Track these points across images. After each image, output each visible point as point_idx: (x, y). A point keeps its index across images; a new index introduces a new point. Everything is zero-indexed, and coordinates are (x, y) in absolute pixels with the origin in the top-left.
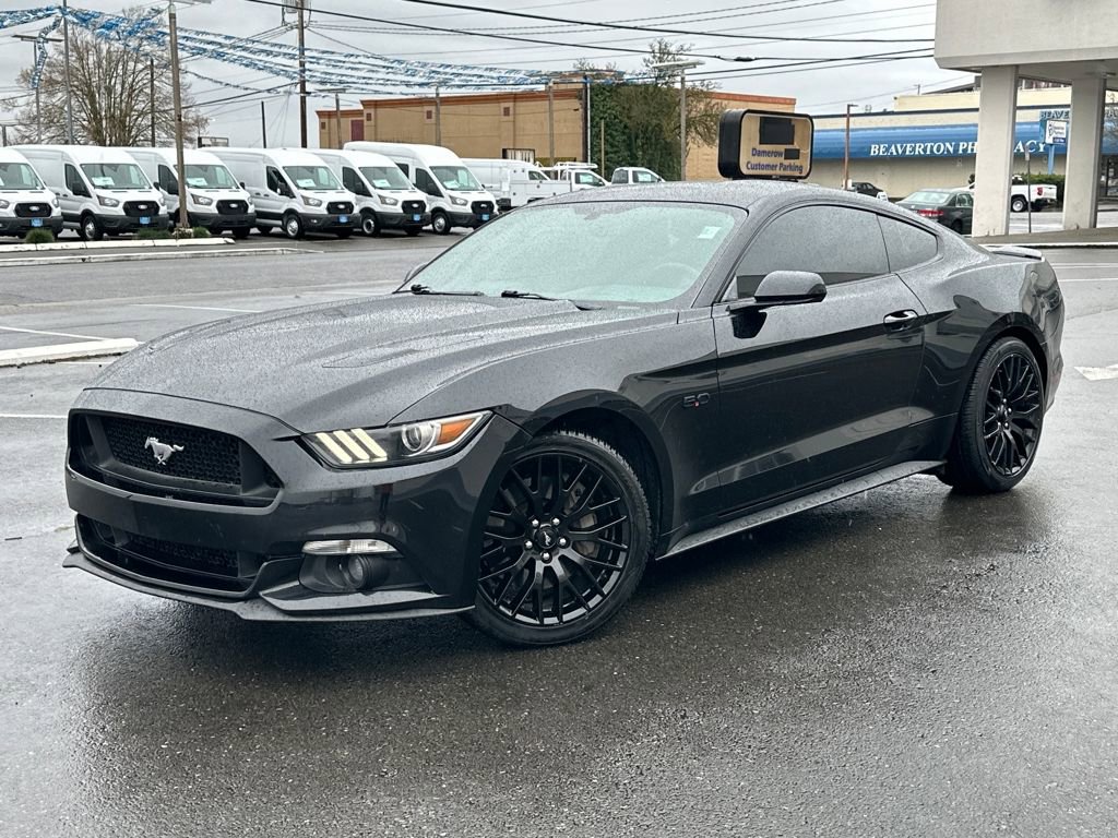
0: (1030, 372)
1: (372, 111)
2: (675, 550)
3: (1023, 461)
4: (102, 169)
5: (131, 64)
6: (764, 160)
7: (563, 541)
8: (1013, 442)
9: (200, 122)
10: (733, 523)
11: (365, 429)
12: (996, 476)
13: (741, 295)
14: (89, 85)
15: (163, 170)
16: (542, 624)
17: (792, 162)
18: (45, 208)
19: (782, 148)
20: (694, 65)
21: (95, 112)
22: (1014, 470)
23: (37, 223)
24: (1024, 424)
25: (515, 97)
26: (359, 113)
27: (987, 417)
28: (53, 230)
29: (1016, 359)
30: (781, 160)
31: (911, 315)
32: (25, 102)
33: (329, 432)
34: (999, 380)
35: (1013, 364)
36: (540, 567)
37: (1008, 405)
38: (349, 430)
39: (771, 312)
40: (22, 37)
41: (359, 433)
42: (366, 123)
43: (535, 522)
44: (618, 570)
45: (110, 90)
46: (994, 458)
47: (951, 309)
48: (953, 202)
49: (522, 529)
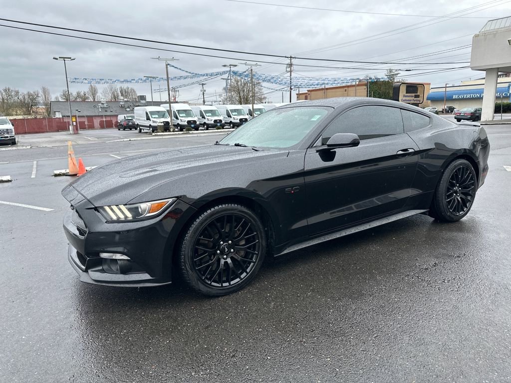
0: (470, 173)
1: (310, 93)
2: (285, 252)
3: (465, 209)
4: (235, 111)
5: (249, 84)
6: (408, 98)
7: (232, 250)
8: (461, 202)
9: (265, 98)
10: (317, 239)
11: (124, 205)
12: (452, 216)
13: (323, 144)
14: (239, 90)
15: (250, 110)
16: (222, 286)
17: (417, 99)
18: (221, 121)
19: (413, 95)
20: (397, 74)
21: (240, 97)
22: (461, 213)
23: (219, 124)
24: (466, 194)
25: (348, 87)
26: (307, 93)
27: (448, 191)
28: (222, 127)
29: (463, 168)
30: (413, 98)
31: (411, 151)
32: (224, 95)
33: (109, 206)
34: (454, 177)
35: (462, 170)
36: (222, 261)
37: (459, 187)
38: (118, 205)
39: (338, 151)
40: (223, 79)
41: (122, 207)
42: (308, 96)
43: (222, 242)
44: (253, 262)
45: (244, 91)
46: (451, 208)
47: (432, 147)
48: (476, 111)
49: (216, 246)
